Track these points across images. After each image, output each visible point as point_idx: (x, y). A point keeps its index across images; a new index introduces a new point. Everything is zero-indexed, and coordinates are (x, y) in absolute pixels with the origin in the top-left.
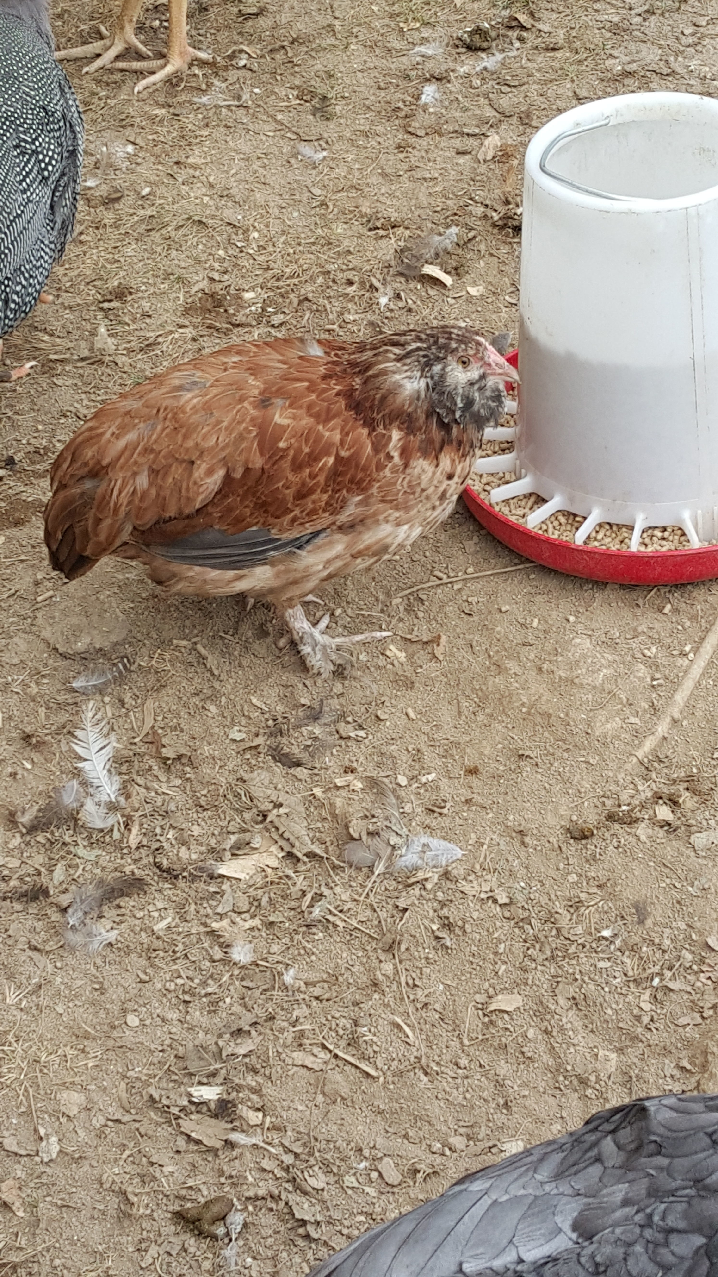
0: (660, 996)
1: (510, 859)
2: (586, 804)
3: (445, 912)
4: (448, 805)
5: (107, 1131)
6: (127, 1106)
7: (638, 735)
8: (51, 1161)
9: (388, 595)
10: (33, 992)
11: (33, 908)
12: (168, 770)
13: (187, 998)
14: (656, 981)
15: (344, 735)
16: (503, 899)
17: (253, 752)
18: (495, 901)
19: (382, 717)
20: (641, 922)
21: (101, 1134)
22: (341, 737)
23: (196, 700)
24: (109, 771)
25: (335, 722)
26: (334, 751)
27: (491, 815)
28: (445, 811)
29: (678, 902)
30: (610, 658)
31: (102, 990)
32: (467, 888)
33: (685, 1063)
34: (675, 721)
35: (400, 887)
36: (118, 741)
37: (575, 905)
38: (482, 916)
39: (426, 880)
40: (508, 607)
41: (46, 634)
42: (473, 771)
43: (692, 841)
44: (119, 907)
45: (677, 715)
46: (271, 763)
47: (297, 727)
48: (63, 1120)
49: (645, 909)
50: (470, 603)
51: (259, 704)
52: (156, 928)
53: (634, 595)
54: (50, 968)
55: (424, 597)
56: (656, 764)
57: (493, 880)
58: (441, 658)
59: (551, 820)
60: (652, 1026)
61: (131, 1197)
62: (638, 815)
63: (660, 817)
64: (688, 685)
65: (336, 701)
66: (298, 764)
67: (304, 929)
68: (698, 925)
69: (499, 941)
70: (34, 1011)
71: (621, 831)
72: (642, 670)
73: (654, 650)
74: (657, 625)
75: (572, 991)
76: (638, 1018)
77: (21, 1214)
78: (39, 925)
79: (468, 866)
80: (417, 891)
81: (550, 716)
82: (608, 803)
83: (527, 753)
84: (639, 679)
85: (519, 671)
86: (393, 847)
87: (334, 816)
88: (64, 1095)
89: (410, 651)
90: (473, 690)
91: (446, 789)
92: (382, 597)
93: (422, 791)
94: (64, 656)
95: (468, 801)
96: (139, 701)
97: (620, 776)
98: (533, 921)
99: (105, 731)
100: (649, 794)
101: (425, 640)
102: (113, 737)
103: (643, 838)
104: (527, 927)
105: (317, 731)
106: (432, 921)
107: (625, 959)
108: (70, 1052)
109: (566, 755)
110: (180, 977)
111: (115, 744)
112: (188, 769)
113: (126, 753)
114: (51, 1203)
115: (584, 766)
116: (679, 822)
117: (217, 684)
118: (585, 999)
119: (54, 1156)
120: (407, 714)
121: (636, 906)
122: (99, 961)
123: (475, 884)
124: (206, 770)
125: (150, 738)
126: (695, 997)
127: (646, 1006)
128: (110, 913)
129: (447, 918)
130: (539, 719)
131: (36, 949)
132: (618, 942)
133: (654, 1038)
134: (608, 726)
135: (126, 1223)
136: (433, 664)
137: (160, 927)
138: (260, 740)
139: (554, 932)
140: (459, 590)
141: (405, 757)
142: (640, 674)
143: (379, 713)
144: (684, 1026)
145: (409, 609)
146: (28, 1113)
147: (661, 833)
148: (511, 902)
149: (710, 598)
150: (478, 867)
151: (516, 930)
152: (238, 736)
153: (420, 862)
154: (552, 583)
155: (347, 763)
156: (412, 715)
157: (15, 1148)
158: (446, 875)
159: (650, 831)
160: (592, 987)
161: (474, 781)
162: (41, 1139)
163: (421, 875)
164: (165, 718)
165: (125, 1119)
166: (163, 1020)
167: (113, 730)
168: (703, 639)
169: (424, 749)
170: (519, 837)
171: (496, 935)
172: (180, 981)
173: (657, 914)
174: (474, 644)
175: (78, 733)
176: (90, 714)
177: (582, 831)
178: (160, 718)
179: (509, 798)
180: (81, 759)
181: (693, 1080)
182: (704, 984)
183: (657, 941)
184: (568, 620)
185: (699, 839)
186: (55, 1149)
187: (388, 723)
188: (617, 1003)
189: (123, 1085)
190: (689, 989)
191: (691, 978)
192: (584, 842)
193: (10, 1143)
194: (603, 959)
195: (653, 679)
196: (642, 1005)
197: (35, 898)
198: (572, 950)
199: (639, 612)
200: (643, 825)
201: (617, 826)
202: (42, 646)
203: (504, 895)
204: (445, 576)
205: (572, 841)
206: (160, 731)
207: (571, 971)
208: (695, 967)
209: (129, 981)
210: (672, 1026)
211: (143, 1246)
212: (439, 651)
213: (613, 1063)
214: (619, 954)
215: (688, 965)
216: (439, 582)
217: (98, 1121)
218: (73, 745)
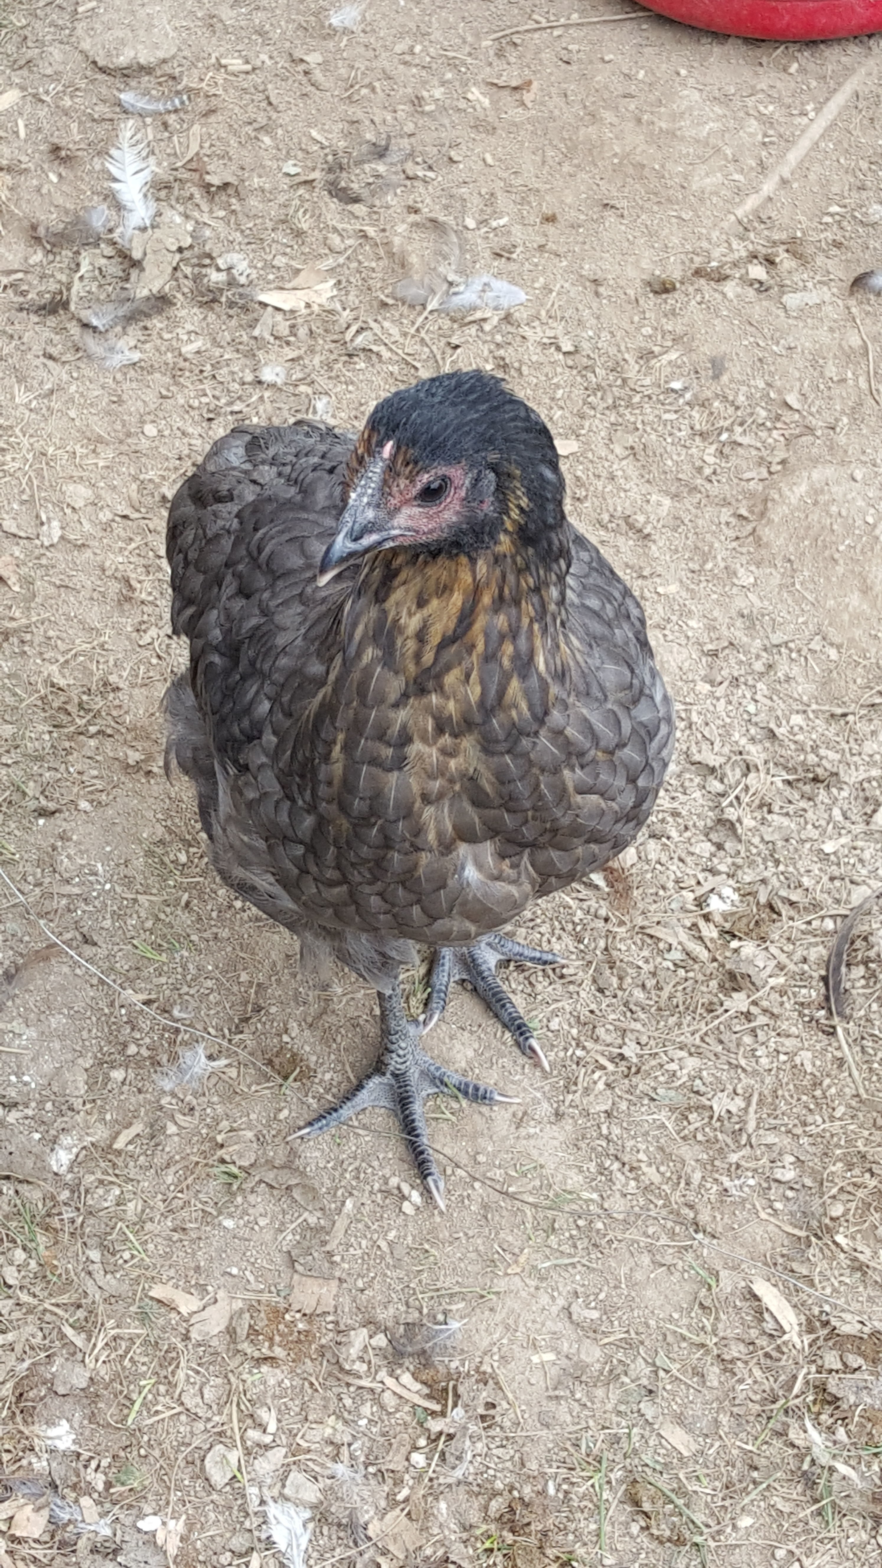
0: (727, 450)
1: (580, 307)
2: (672, 259)
3: (502, 352)
4: (518, 250)
5: (114, 525)
6: (137, 505)
7: (740, 192)
8: (52, 545)
9: (477, 36)
10: (46, 396)
11: (52, 321)
12: (212, 200)
13: (211, 416)
14: (724, 437)
15: (411, 174)
16: (567, 347)
17: (308, 187)
18: (558, 349)
19: (455, 159)
20: (716, 377)
21: (107, 527)
22: (408, 178)
23: (249, 129)
24: (145, 196)
25: (402, 162)
26: (398, 191)
27: (565, 263)
28: (514, 256)
29: (760, 360)
30: (720, 112)
31: (120, 402)
32: (527, 331)
33: (744, 512)
34: (784, 182)
35: (456, 326)
36: (159, 164)
37: (646, 356)
38: (541, 360)
39: (484, 320)
40: (611, 57)
41: (86, 45)
42: (550, 219)
43: (784, 300)
44: (146, 328)
45: (787, 175)
46: (327, 198)
47: (359, 163)
48: (68, 511)
49: (723, 365)
50: (570, 51)
51: (319, 138)
52: (184, 350)
53: (758, 52)
54: (65, 377)
55: (518, 41)
56: (756, 224)
57: (559, 329)
58: (530, 105)
59: (631, 272)
60: (714, 478)
61: (133, 583)
62: (728, 272)
63: (752, 275)
64: (804, 144)
65: (406, 140)
66: (356, 200)
67: (346, 358)
68: (778, 383)
69: (558, 386)
70: (44, 411)
71: (706, 287)
72: (753, 125)
73: (771, 108)
74: (778, 84)
75: (631, 440)
76: (700, 470)
77: (16, 588)
78: (56, 338)
79: (533, 312)
80: (473, 330)
81: (643, 166)
82: (698, 259)
83: (612, 202)
84: (750, 135)
85: (615, 120)
86: (451, 284)
87: (391, 255)
88: (70, 488)
89: (495, 98)
90: (563, 139)
91: (518, 233)
92: (470, 39)
93: (491, 235)
94: (103, 70)
95: (541, 247)
96: (185, 126)
97: (715, 235)
98: (597, 370)
99: (144, 154)
100: (744, 254)
101: (514, 84)
102: (152, 160)
103: (730, 295)
104: (590, 375)
105: (381, 168)
106: (487, 361)
107: (694, 413)
108: (79, 450)
109: (656, 208)
110: (206, 395)
111: (154, 168)
112: (233, 201)
113: (166, 177)
114: (50, 582)
115: (674, 220)
116: (772, 282)
117: (274, 116)
118: (644, 450)
119: (56, 540)
120: (484, 160)
121: (713, 361)
122: (119, 376)
123: (538, 330)
124: (253, 202)
125: (194, 165)
126: (764, 453)
127: (710, 460)
128: (134, 332)
129: (503, 359)
130: (631, 170)
131: (51, 357)
132: (688, 396)
133: (714, 489)
134: (708, 180)
135: (127, 606)
136: (520, 110)
137: (188, 349)
138: (316, 175)
139: (619, 382)
140: (559, 36)
141: (476, 200)
142: (752, 130)
143: (452, 153)
144: (749, 480)
145: (500, 54)
146: (32, 500)
147: (751, 293)
148: (577, 351)
149: (844, 59)
150: (543, 313)
151: (579, 378)
152: (293, 171)
153: (479, 302)
154: (666, 35)
155: (411, 203)
156: (490, 160)
157: (14, 530)
158: (507, 318)
159: (739, 289)
160: (653, 437)
161: (550, 228)
162: (42, 524)
163: (478, 315)
164: (212, 145)
165: (132, 516)
166: (183, 434)
167: (153, 153)
168: (828, 99)
169: (499, 194)
170: (593, 287)
171: (555, 381)
172: (204, 400)
173: (734, 370)
174: (569, 93)
175: (113, 152)
176: (129, 134)
177: (664, 283)
178: (207, 145)
179: (586, 247)
180: (115, 180)
181: (749, 528)
182: (776, 441)
183: (731, 398)
184: (678, 74)
185: (792, 300)
186: (56, 533)
187: (461, 166)
188: (679, 454)
189: (134, 486)
190: (759, 445)
191: (763, 434)
192: (664, 296)
193: (10, 525)
194: (669, 411)
195: (765, 135)
196: (706, 458)
197: (53, 311)
198: (636, 399)
199: (760, 70)
200: (733, 283)
201: (702, 281)
202: (80, 58)
203: (569, 343)
204: (544, 21)
205: (651, 295)
206: (206, 159)
207: (632, 419)
208: (768, 424)
209: (151, 397)
210: (736, 481)
211: (143, 627)
212: (528, 97)
213: (666, 508)
214: (687, 408)
215: (760, 421)
216: (536, 26)
217: (105, 516)
218: (107, 165)
